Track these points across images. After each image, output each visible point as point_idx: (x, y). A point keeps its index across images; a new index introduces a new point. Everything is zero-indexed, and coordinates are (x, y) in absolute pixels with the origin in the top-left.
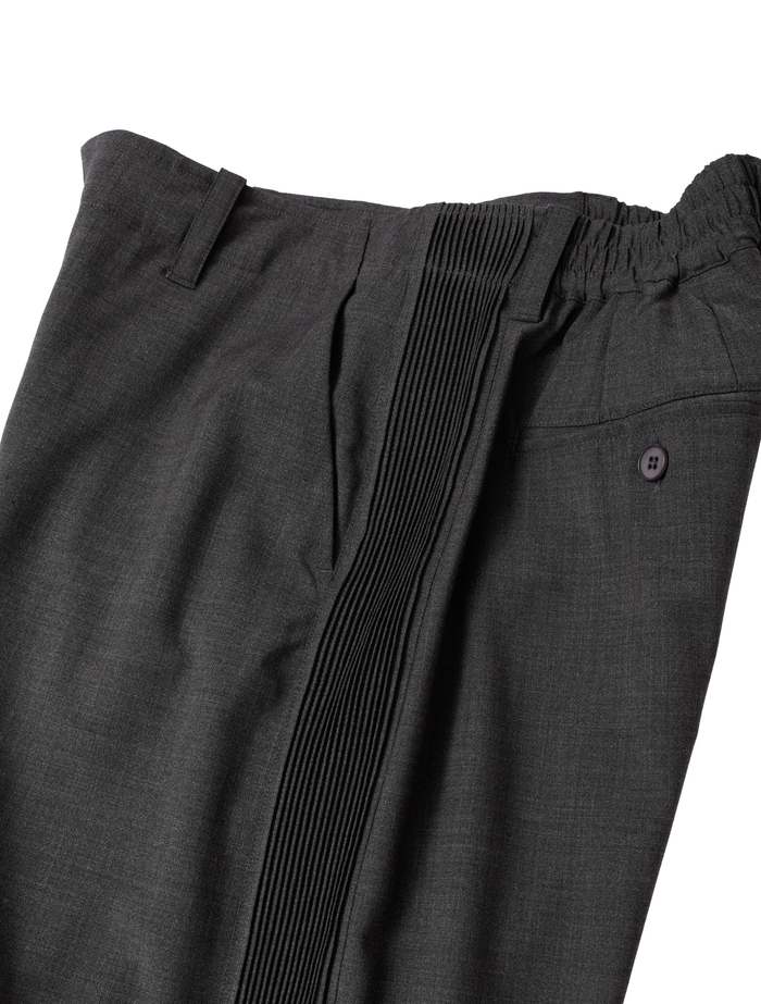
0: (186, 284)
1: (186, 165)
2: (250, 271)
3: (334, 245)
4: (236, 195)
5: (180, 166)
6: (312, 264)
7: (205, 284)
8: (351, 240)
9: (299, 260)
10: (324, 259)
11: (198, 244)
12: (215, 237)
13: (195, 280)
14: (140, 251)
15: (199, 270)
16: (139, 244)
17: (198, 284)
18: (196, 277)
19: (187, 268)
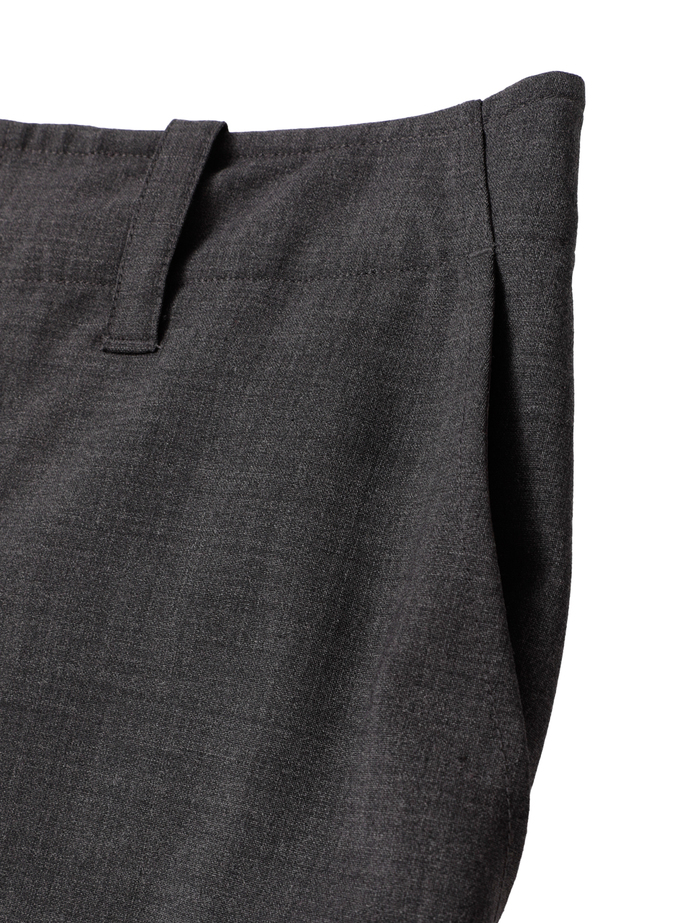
0: (140, 346)
1: (108, 142)
2: (258, 276)
3: (423, 182)
4: (205, 153)
5: (101, 147)
6: (384, 230)
7: (173, 332)
8: (453, 160)
9: (355, 229)
10: (404, 214)
11: (145, 264)
12: (174, 240)
13: (154, 332)
14: (46, 322)
15: (157, 309)
16: (43, 310)
17: (161, 336)
18: (154, 325)
19: (134, 316)
